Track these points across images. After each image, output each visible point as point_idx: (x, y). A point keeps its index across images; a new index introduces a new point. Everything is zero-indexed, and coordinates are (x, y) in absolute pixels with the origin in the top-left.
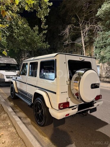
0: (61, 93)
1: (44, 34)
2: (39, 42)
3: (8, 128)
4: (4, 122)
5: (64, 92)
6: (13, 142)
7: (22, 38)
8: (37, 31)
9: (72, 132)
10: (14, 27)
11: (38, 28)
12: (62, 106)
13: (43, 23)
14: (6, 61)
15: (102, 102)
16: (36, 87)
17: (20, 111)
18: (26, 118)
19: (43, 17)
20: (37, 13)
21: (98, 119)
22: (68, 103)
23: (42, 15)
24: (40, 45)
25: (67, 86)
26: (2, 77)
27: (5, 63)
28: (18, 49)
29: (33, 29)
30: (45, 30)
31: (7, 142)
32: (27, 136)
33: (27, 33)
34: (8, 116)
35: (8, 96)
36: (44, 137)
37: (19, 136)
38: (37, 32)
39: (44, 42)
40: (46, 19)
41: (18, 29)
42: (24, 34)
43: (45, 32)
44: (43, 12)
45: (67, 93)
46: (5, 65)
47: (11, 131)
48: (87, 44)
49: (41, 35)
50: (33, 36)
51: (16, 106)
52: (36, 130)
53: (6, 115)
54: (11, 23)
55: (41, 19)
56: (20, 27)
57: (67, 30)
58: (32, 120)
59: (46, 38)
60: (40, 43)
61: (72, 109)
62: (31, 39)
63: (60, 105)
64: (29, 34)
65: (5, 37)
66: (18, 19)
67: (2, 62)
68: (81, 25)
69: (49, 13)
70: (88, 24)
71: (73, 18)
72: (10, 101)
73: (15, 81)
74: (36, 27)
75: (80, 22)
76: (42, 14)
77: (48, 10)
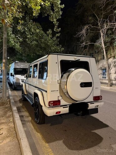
0: (52, 91)
1: (58, 37)
2: (52, 46)
3: (9, 123)
4: (7, 119)
5: (55, 91)
6: (8, 134)
7: (35, 42)
8: (50, 34)
9: (66, 131)
10: (27, 32)
11: (51, 32)
12: (52, 104)
13: (56, 27)
14: (22, 66)
15: (102, 103)
16: (36, 87)
17: (26, 111)
18: (28, 117)
19: (55, 20)
20: (50, 17)
21: (100, 121)
22: (59, 101)
23: (54, 19)
24: (53, 48)
25: (58, 85)
26: (18, 81)
27: (22, 68)
28: (34, 54)
29: (47, 33)
30: (58, 33)
31: (4, 134)
32: (18, 129)
33: (41, 38)
34: (12, 114)
35: (20, 98)
36: (37, 133)
37: (15, 130)
38: (50, 36)
39: (57, 45)
40: (58, 22)
41: (30, 34)
42: (38, 39)
43: (58, 35)
44: (55, 15)
45: (59, 91)
46: (22, 70)
47: (10, 126)
48: (108, 44)
49: (55, 39)
50: (46, 40)
51: (24, 106)
52: (32, 127)
53: (11, 113)
54: (24, 29)
55: (54, 23)
56: (32, 32)
57: (84, 31)
58: (32, 119)
59: (59, 42)
60: (54, 47)
61: (63, 108)
62: (45, 43)
63: (50, 102)
64: (43, 39)
65: (19, 43)
66: (30, 25)
67: (19, 67)
68: (99, 24)
69: (61, 16)
70: (107, 22)
71: (90, 18)
72: (20, 103)
73: (24, 84)
74: (50, 31)
75: (98, 21)
76: (54, 17)
77: (61, 13)
